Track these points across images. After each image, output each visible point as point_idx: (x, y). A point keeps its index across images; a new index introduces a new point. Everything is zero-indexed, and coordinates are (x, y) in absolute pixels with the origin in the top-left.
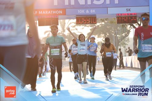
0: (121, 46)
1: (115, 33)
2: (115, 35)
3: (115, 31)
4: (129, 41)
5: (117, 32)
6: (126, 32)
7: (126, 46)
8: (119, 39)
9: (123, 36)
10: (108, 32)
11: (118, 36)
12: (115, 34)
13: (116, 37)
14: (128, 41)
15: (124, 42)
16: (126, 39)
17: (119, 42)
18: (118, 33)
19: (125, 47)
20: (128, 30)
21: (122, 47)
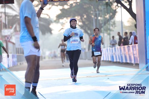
0: (104, 33)
1: (96, 14)
2: (96, 18)
3: (95, 11)
4: (116, 25)
5: (98, 12)
6: (111, 12)
7: (111, 33)
8: (101, 22)
9: (107, 18)
10: (85, 13)
11: (99, 18)
12: (96, 16)
13: (97, 20)
14: (114, 26)
15: (108, 27)
16: (111, 23)
17: (102, 27)
18: (99, 14)
19: (109, 34)
20: (113, 10)
21: (106, 35)
